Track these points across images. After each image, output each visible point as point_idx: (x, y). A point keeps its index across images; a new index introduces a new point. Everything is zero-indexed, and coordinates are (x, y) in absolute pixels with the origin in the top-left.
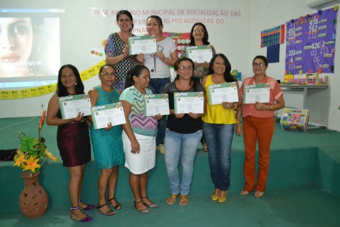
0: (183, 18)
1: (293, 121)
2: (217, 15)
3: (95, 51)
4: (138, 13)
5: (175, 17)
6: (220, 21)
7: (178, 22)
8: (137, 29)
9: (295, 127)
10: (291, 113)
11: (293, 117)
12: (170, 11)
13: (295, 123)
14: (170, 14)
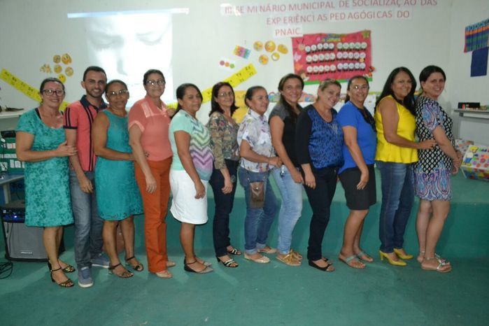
0: (347, 12)
1: (479, 165)
2: (399, 6)
3: (225, 62)
4: (283, 8)
5: (334, 11)
6: (403, 14)
7: (339, 17)
8: (282, 30)
9: (482, 175)
10: (478, 152)
11: (480, 158)
12: (328, 3)
13: (482, 168)
14: (328, 7)
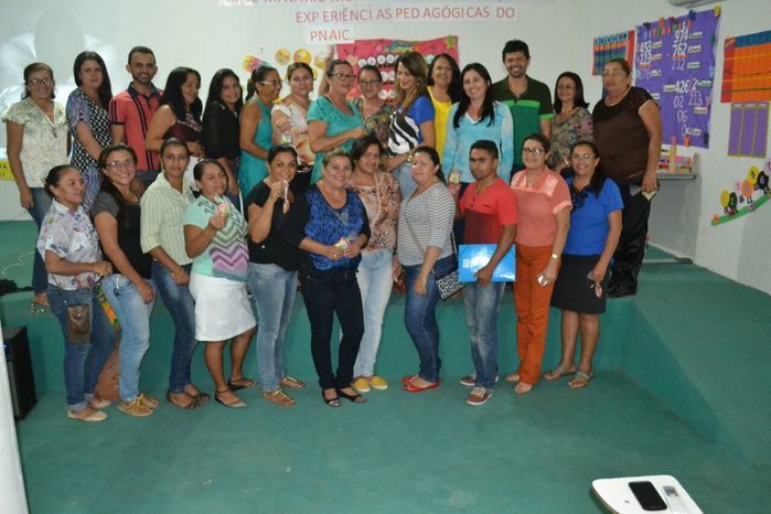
0: (421, 7)
5: (402, 5)
6: (505, 13)
7: (409, 15)
8: (320, 32)
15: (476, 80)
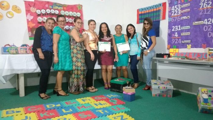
15: (131, 28)
